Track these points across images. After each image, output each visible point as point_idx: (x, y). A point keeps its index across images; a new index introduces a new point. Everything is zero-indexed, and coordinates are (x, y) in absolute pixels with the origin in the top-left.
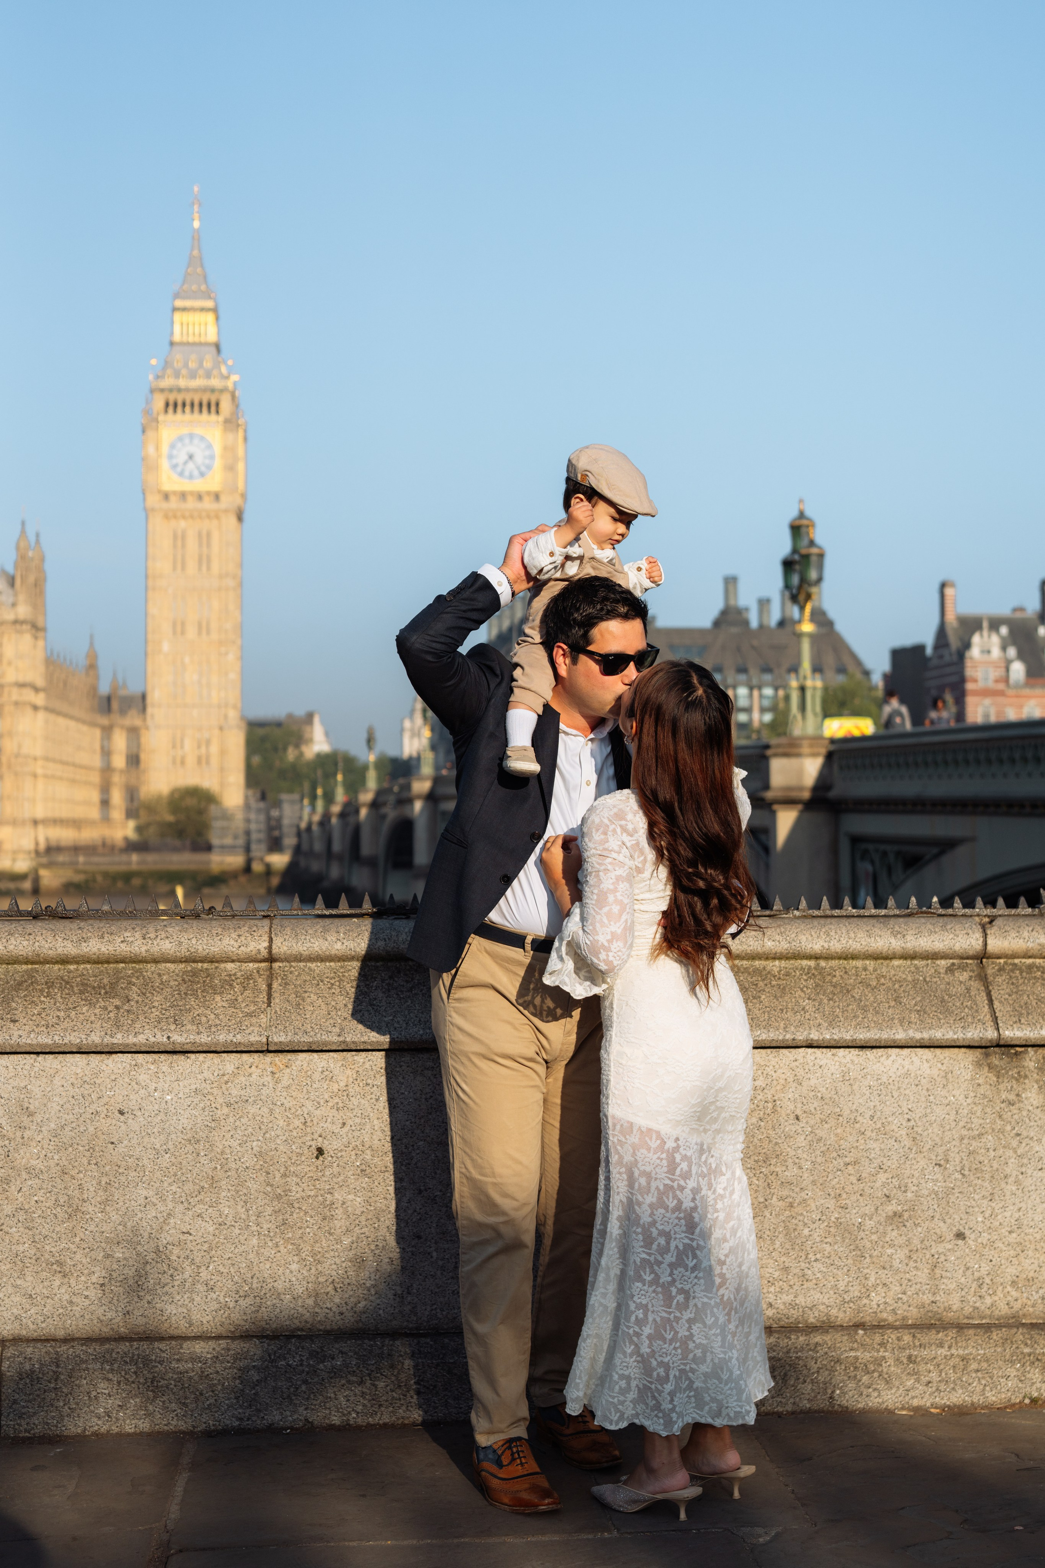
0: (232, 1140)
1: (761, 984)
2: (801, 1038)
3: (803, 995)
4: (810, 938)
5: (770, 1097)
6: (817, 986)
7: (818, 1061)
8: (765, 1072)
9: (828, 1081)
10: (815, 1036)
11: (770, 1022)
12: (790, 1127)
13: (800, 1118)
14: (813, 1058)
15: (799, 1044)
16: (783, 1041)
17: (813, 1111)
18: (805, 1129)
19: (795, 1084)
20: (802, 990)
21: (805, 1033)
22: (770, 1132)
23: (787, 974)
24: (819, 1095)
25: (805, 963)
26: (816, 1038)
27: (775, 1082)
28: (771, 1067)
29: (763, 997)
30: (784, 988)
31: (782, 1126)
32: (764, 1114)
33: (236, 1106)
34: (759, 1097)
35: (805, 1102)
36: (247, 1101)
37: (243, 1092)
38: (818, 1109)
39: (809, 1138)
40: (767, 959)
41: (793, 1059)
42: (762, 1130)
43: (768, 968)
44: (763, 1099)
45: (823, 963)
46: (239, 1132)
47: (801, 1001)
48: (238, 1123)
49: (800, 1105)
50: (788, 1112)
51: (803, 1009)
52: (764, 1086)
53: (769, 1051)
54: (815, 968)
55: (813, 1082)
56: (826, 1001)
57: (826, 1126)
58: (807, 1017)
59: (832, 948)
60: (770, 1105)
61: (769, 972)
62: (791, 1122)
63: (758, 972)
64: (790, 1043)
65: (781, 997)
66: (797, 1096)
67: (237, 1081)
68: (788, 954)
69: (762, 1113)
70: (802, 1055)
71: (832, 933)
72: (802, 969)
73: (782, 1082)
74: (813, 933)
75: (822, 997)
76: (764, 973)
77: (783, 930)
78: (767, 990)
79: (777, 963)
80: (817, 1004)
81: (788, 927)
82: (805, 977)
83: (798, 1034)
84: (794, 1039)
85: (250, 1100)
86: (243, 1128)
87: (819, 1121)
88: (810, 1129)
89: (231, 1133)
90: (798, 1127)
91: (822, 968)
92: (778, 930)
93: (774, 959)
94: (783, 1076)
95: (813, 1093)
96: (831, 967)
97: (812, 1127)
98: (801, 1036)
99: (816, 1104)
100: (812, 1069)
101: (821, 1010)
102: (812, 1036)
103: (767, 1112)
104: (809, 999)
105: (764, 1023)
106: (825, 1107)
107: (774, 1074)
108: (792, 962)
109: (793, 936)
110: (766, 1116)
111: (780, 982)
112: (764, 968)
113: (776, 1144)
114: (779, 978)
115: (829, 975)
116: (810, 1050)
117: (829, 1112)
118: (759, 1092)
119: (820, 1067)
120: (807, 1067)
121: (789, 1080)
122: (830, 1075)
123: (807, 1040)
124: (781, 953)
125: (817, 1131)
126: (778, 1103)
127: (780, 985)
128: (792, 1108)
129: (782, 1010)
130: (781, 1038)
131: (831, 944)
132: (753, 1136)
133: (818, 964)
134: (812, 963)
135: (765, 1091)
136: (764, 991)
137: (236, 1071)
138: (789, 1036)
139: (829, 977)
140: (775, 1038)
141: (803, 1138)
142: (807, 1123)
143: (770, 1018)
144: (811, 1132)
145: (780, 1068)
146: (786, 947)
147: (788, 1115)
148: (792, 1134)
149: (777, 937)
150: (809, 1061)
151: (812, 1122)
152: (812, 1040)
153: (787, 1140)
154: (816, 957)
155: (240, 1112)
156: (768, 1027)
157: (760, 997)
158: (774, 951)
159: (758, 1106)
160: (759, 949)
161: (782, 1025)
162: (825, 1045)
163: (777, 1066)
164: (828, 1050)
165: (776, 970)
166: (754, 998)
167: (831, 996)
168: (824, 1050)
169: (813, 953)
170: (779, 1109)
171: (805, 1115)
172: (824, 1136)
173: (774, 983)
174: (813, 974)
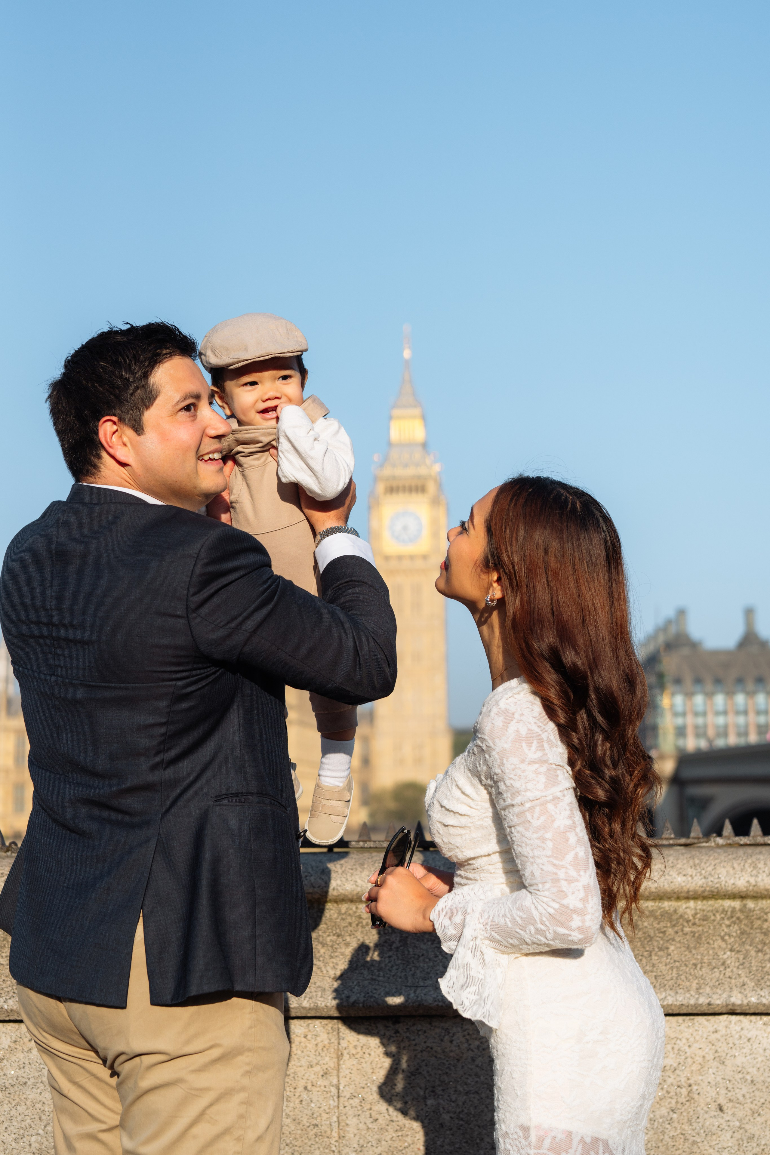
0: (6, 1134)
1: (670, 931)
2: (718, 1002)
3: (723, 945)
4: (731, 871)
5: (683, 1080)
6: (742, 933)
7: (745, 1032)
8: (676, 1047)
9: (760, 1059)
10: (737, 999)
11: (679, 982)
12: (713, 1121)
13: (725, 1108)
14: (738, 1028)
15: (717, 1010)
16: (696, 1006)
17: (741, 1098)
18: (731, 1124)
19: (716, 1064)
20: (722, 938)
21: (725, 995)
22: (686, 1127)
23: (705, 918)
24: (749, 1077)
25: (728, 903)
26: (739, 1002)
27: (689, 1061)
28: (684, 1041)
29: (672, 948)
30: (700, 937)
31: (701, 1120)
32: (677, 1102)
33: (12, 1090)
34: (669, 1081)
35: (730, 1086)
36: (25, 1083)
37: (20, 1073)
38: (748, 1096)
39: (737, 1135)
40: (678, 898)
41: (712, 1029)
42: (675, 1124)
43: (681, 911)
44: (675, 1083)
45: (750, 904)
46: (15, 1123)
47: (720, 953)
48: (13, 1112)
49: (723, 1091)
50: (709, 1100)
51: (723, 964)
52: (675, 1065)
53: (680, 1019)
54: (741, 911)
55: (740, 1060)
56: (753, 953)
57: (759, 1119)
58: (728, 974)
59: (761, 885)
60: (684, 1091)
61: (681, 916)
62: (713, 1113)
63: (667, 915)
64: (705, 1009)
65: (695, 948)
66: (719, 1079)
67: (13, 1058)
68: (704, 892)
69: (673, 1102)
70: (724, 1024)
71: (761, 865)
72: (724, 911)
73: (700, 1060)
74: (735, 865)
75: (748, 947)
76: (675, 917)
77: (697, 861)
78: (678, 939)
79: (692, 904)
80: (741, 957)
81: (705, 858)
82: (727, 922)
83: (715, 997)
84: (709, 1004)
85: (29, 1083)
86: (19, 1118)
87: (749, 1113)
88: (737, 1124)
89: (6, 1124)
90: (722, 1121)
91: (750, 910)
92: (691, 862)
93: (688, 898)
94: (700, 1052)
95: (741, 1076)
96: (761, 909)
97: (740, 1121)
98: (719, 1000)
99: (744, 1090)
100: (737, 1042)
101: (747, 964)
102: (733, 1000)
103: (681, 1100)
104: (731, 950)
105: (671, 983)
106: (757, 1093)
107: (687, 1050)
108: (711, 902)
109: (710, 869)
110: (679, 1106)
111: (695, 929)
112: (675, 911)
113: (694, 1143)
114: (694, 924)
115: (759, 919)
116: (734, 1018)
117: (762, 1100)
118: (669, 1073)
119: (749, 1040)
120: (730, 1040)
121: (707, 1058)
122: (761, 1051)
123: (727, 1005)
124: (695, 892)
125: (747, 1127)
126: (694, 1088)
127: (694, 933)
128: (714, 1094)
129: (695, 965)
130: (692, 1002)
131: (759, 879)
132: (663, 1133)
133: (745, 906)
134: (737, 904)
135: (677, 1072)
136: (673, 940)
137: (13, 1045)
138: (703, 1000)
139: (759, 922)
140: (685, 1002)
141: (729, 1135)
142: (734, 1115)
143: (679, 975)
144: (740, 1128)
145: (696, 1041)
146: (700, 883)
147: (708, 1104)
148: (714, 1129)
149: (690, 871)
150: (734, 1033)
151: (740, 1114)
152: (733, 1004)
153: (709, 1138)
154: (742, 896)
155: (16, 1098)
156: (675, 988)
157: (668, 948)
158: (685, 889)
159: (668, 1092)
160: (666, 886)
161: (694, 985)
162: (752, 1011)
163: (692, 1039)
164: (758, 1017)
165: (690, 913)
166: (660, 949)
167: (760, 947)
168: (753, 1018)
169: (736, 891)
170: (696, 1096)
171: (730, 1105)
172: (757, 1134)
173: (687, 930)
174: (738, 918)
